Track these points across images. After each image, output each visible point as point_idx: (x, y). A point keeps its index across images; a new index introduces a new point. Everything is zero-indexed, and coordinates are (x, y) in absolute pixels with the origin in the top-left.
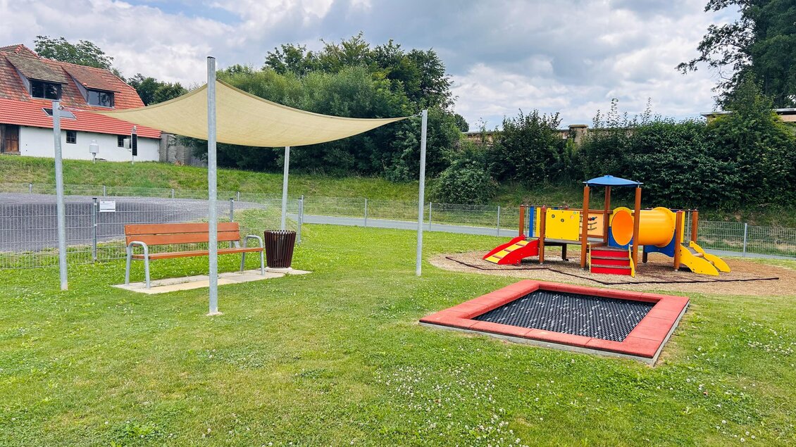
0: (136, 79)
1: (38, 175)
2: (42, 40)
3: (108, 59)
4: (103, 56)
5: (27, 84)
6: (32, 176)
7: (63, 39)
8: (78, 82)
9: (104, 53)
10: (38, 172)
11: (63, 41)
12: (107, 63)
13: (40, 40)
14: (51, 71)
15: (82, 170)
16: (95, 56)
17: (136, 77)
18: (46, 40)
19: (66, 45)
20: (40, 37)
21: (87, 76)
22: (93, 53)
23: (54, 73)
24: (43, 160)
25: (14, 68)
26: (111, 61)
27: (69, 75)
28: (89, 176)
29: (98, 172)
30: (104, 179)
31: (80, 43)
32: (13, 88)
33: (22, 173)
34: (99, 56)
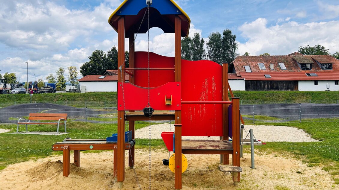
0: (335, 54)
1: (308, 97)
2: (301, 48)
3: (327, 50)
4: (325, 49)
5: (300, 66)
6: (306, 98)
7: (308, 46)
8: (318, 62)
9: (325, 48)
10: (308, 96)
11: (308, 47)
12: (326, 51)
13: (300, 48)
14: (307, 59)
15: (324, 95)
16: (321, 50)
17: (335, 53)
18: (302, 48)
19: (310, 48)
20: (300, 47)
21: (321, 59)
22: (320, 49)
23: (309, 60)
24: (309, 92)
25: (295, 60)
26: (328, 51)
27: (314, 60)
28: (327, 97)
29: (330, 95)
30: (333, 98)
31: (315, 46)
32: (295, 68)
33: (302, 97)
34: (323, 49)
